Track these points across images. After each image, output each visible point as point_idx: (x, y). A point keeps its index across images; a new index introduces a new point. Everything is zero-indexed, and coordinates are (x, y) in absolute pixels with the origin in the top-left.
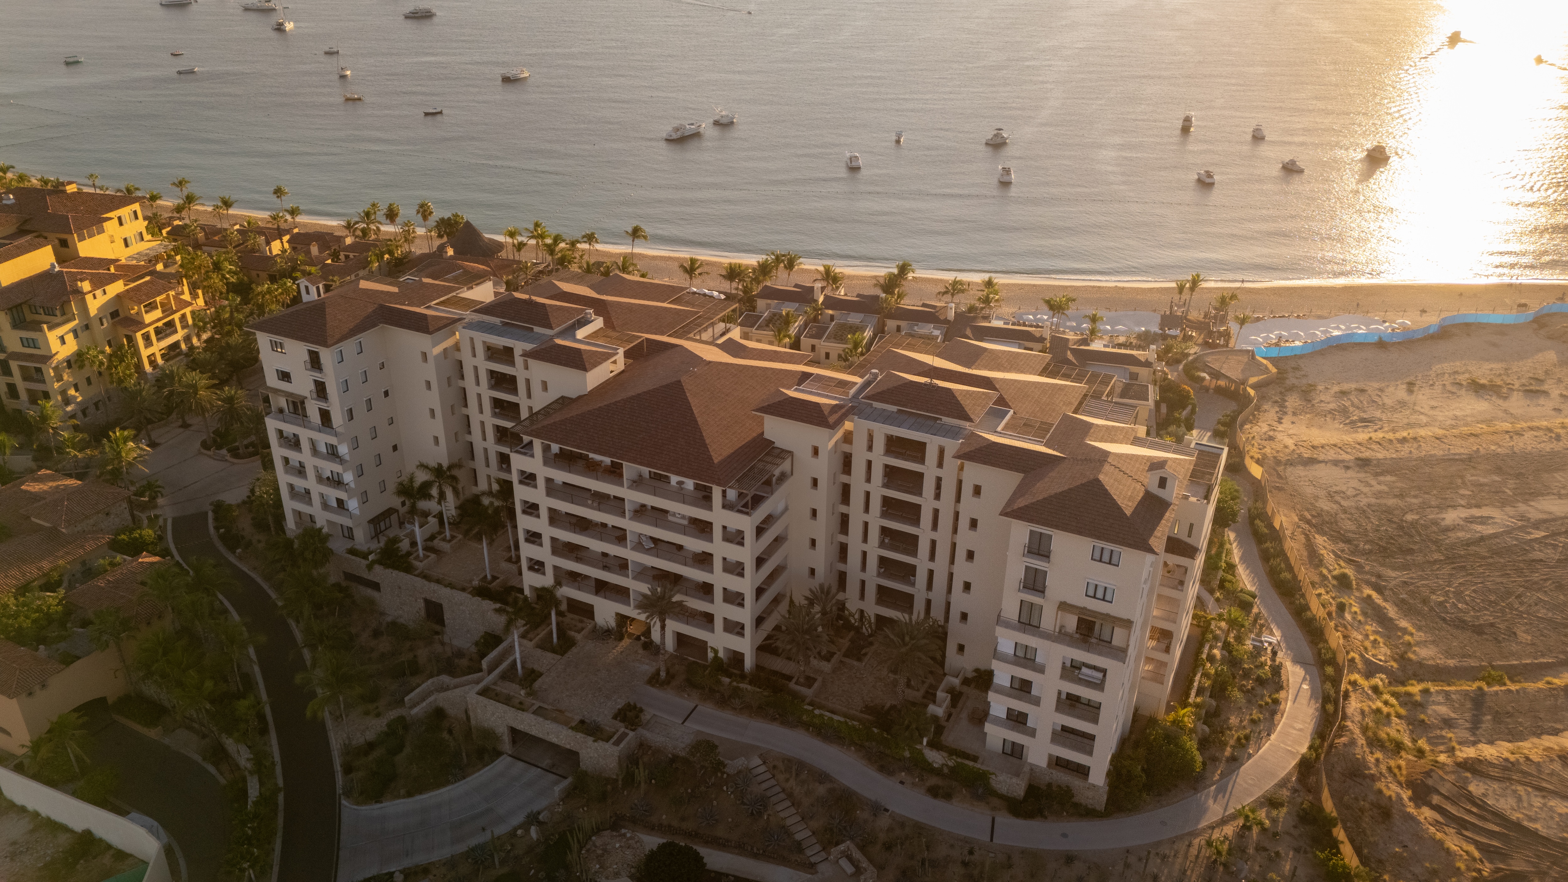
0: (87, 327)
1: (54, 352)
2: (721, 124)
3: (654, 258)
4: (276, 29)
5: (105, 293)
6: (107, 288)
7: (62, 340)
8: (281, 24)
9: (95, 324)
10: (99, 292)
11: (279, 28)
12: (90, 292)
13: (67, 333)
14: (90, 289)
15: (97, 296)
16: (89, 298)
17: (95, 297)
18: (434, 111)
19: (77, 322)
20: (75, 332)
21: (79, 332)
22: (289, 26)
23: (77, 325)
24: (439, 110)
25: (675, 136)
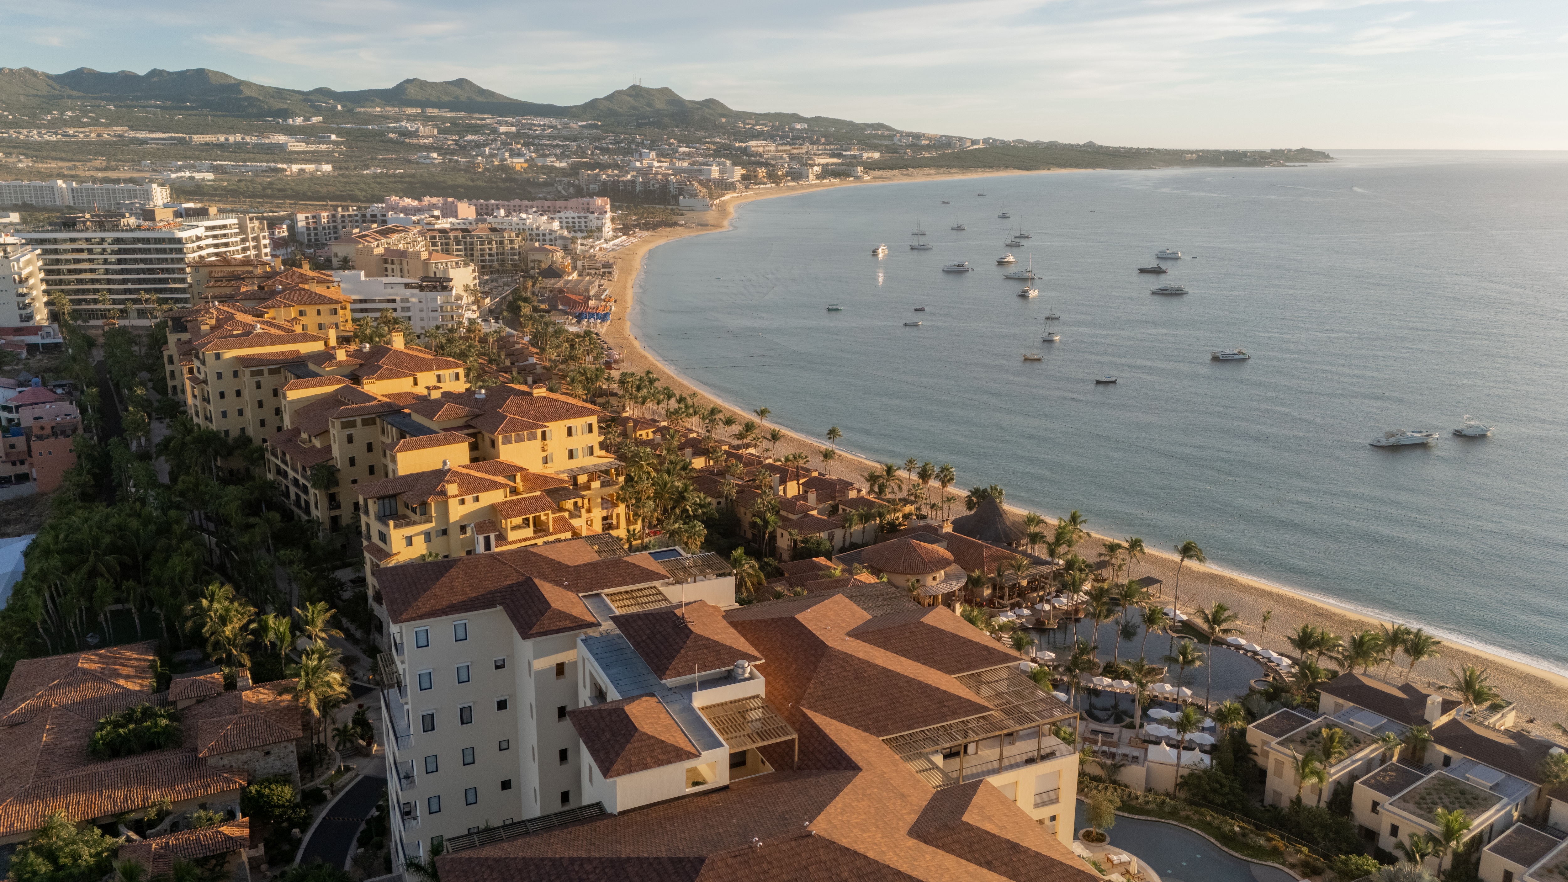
0: (445, 532)
1: (394, 552)
2: (1465, 436)
3: (1247, 589)
4: (1020, 296)
5: (477, 499)
6: (482, 496)
7: (409, 541)
8: (1026, 291)
9: (454, 532)
10: (469, 498)
11: (1023, 296)
12: (456, 496)
13: (417, 535)
14: (457, 493)
15: (466, 502)
16: (453, 503)
17: (463, 502)
18: (1107, 380)
19: (433, 524)
20: (428, 535)
21: (433, 536)
22: (1033, 294)
23: (432, 528)
24: (1113, 379)
25: (1384, 442)
